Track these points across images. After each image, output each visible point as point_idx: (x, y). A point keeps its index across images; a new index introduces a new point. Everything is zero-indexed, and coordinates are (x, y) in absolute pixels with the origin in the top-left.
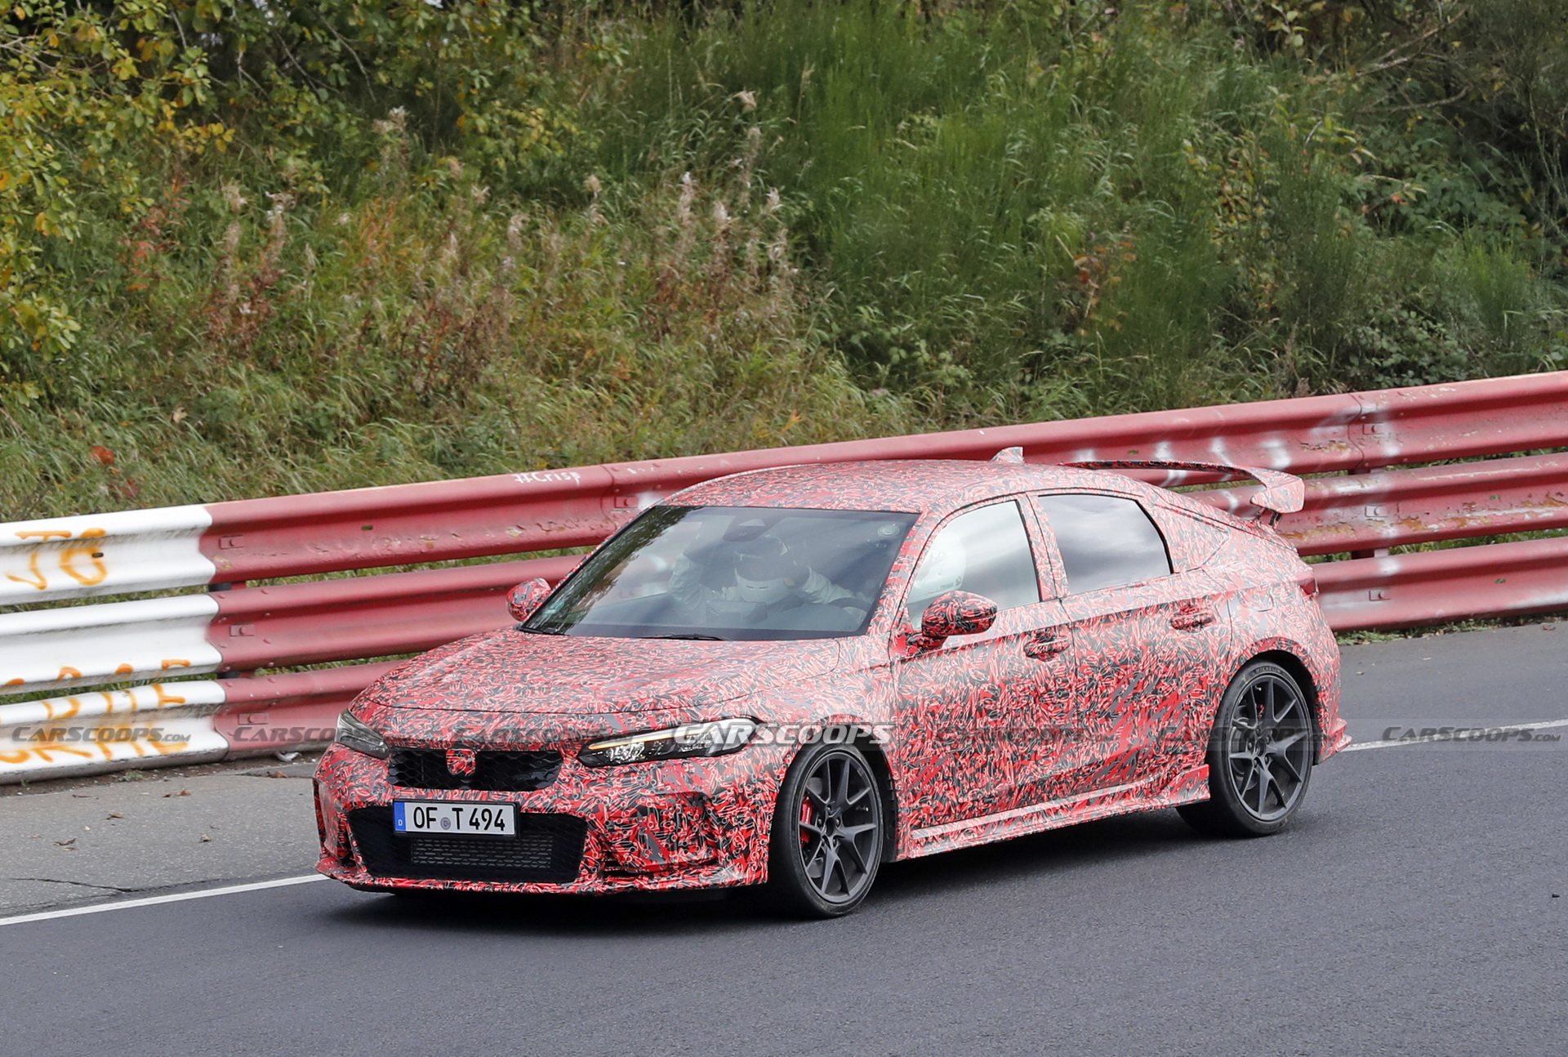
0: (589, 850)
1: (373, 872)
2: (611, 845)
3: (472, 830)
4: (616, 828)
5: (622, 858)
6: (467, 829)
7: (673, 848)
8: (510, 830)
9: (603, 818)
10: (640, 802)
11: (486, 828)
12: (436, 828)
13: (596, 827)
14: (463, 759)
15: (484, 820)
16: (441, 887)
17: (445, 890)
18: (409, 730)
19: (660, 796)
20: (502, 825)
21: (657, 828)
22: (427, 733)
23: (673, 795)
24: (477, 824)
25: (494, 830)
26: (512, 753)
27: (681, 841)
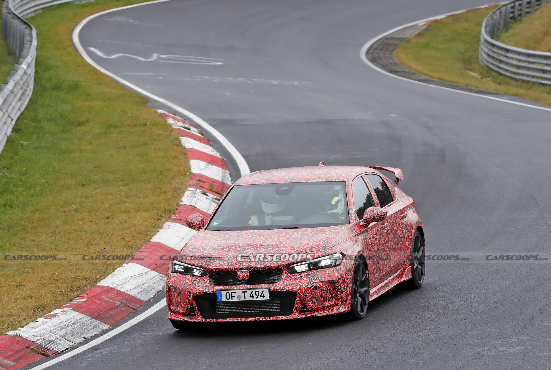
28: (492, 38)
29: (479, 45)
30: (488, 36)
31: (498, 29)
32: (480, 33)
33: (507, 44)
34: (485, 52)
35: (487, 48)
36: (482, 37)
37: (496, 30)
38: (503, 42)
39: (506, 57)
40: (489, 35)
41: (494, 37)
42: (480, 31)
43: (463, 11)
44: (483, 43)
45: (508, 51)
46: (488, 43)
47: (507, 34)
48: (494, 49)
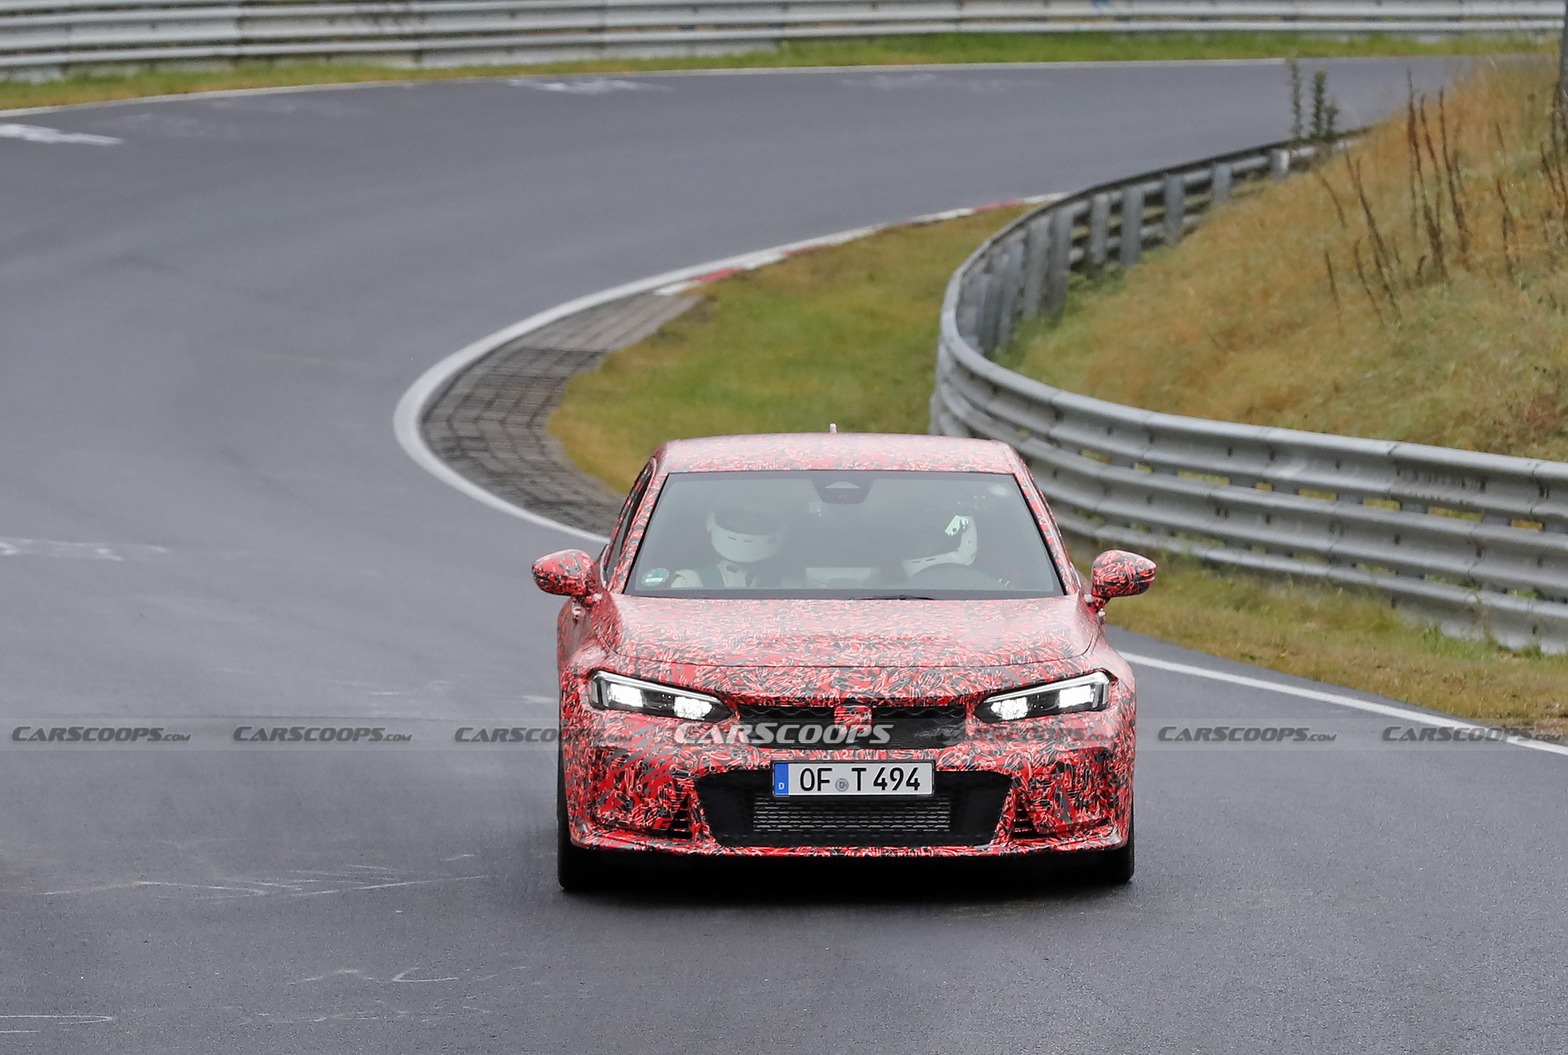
0: (1009, 809)
1: (722, 842)
2: (1031, 803)
3: (878, 791)
4: (1038, 785)
5: (1038, 817)
6: (869, 790)
7: (1077, 808)
8: (926, 789)
9: (1028, 774)
10: (1058, 758)
11: (895, 788)
12: (828, 790)
13: (1020, 784)
14: (858, 717)
15: (894, 780)
16: (828, 854)
17: (833, 857)
18: (775, 688)
19: (1074, 751)
20: (916, 785)
21: (1070, 785)
22: (803, 690)
23: (1084, 750)
24: (884, 785)
25: (905, 790)
26: (916, 709)
27: (1085, 800)
28: (989, 355)
29: (931, 388)
30: (971, 346)
31: (1018, 315)
32: (935, 332)
33: (1054, 383)
34: (956, 419)
35: (966, 398)
36: (942, 352)
37: (1006, 320)
38: (1036, 374)
39: (1051, 440)
40: (974, 340)
41: (998, 351)
42: (937, 320)
43: (860, 233)
44: (946, 380)
45: (1058, 413)
46: (973, 376)
47: (1056, 339)
48: (998, 407)
